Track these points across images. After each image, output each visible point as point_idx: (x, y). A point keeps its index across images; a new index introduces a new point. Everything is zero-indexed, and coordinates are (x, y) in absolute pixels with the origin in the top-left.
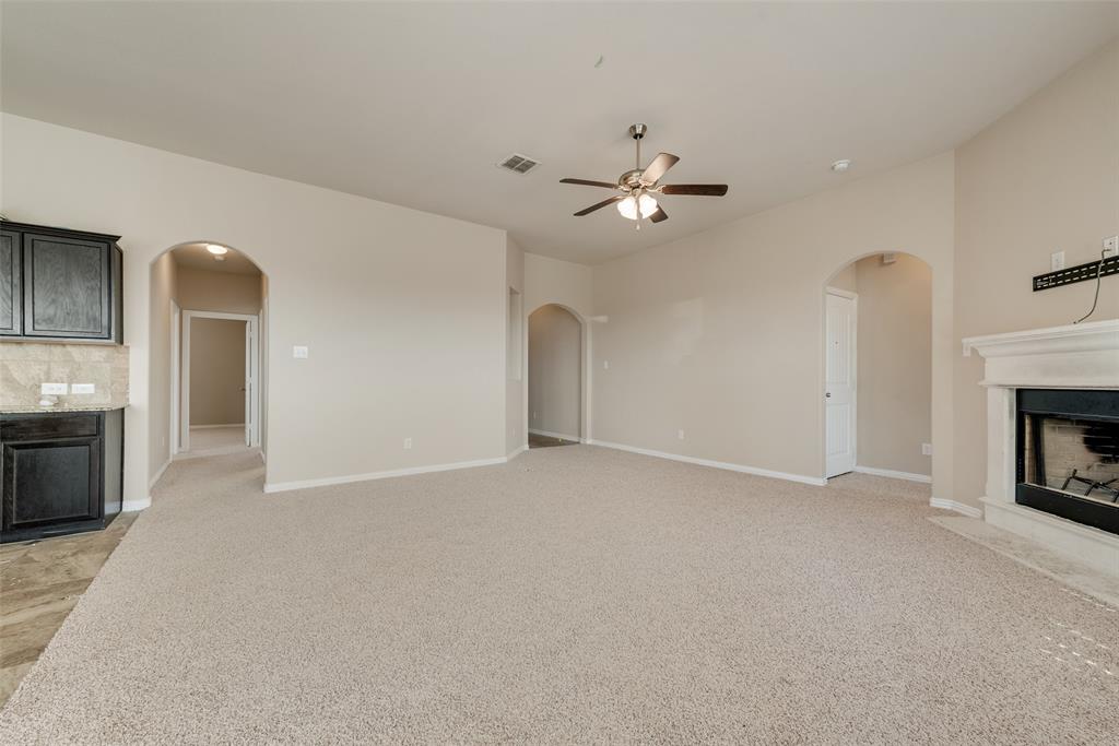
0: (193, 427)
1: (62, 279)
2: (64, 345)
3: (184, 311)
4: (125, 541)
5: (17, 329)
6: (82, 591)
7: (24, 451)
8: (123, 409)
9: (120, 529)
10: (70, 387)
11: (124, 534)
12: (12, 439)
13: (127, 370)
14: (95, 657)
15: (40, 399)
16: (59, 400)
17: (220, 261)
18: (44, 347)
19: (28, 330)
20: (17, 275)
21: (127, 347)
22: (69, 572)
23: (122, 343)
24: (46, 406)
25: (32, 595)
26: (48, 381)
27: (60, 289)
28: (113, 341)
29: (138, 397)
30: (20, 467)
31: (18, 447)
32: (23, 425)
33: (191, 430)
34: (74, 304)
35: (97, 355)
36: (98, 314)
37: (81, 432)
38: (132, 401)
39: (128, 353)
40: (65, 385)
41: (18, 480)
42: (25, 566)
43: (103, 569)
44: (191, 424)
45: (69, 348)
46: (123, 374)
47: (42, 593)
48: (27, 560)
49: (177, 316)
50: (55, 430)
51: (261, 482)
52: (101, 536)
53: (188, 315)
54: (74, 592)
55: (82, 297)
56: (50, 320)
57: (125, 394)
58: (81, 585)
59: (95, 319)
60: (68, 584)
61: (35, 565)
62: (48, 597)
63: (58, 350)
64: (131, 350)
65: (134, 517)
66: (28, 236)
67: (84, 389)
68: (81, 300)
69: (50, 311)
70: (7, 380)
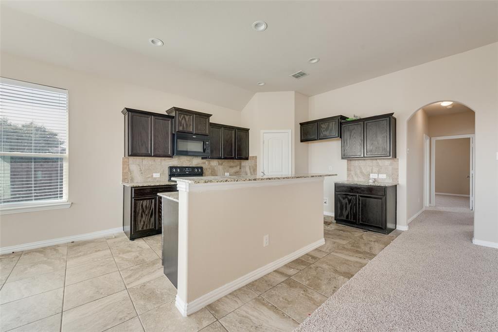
0: (437, 193)
1: (374, 135)
2: (376, 159)
3: (432, 138)
4: (392, 243)
5: (362, 156)
6: (371, 259)
7: (363, 198)
8: (396, 186)
9: (393, 236)
10: (378, 176)
11: (393, 240)
12: (360, 193)
13: (398, 169)
14: (364, 291)
15: (369, 179)
16: (375, 180)
17: (450, 109)
18: (370, 161)
19: (365, 156)
20: (362, 136)
21: (398, 159)
22: (370, 248)
23: (396, 157)
24: (371, 183)
25: (357, 252)
26: (372, 173)
27: (374, 139)
28: (391, 157)
29: (402, 181)
30: (362, 204)
31: (361, 196)
32: (363, 189)
33: (436, 194)
34: (378, 143)
35: (386, 163)
36: (386, 147)
37: (379, 194)
38: (400, 183)
39: (398, 161)
40: (377, 175)
41: (362, 207)
42: (361, 240)
43: (381, 253)
44: (436, 192)
45: (378, 161)
46: (396, 170)
47: (361, 253)
48: (361, 238)
49: (428, 141)
50: (371, 192)
51: (470, 236)
52: (385, 237)
53: (434, 140)
54: (369, 258)
55: (381, 140)
56: (371, 151)
57: (397, 179)
58: (372, 255)
59: (385, 149)
60: (368, 253)
61: (363, 240)
62: (361, 255)
63: (374, 162)
64: (399, 160)
65: (399, 233)
66: (365, 122)
67: (383, 176)
68: (380, 142)
69: (371, 148)
70: (361, 172)
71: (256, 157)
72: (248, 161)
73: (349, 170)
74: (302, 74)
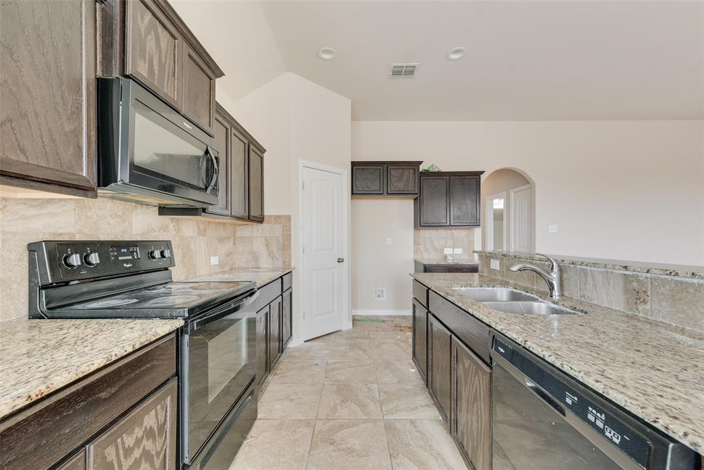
5: (448, 224)
10: (453, 250)
13: (474, 241)
18: (444, 230)
19: (452, 223)
20: (448, 197)
26: (447, 247)
27: (462, 202)
34: (467, 209)
35: (462, 234)
36: (475, 213)
40: (451, 249)
45: (453, 231)
46: (472, 242)
63: (449, 232)
66: (452, 177)
67: (459, 251)
68: (469, 206)
69: (459, 213)
70: (434, 247)
71: (289, 218)
72: (260, 226)
73: (416, 243)
74: (410, 72)
